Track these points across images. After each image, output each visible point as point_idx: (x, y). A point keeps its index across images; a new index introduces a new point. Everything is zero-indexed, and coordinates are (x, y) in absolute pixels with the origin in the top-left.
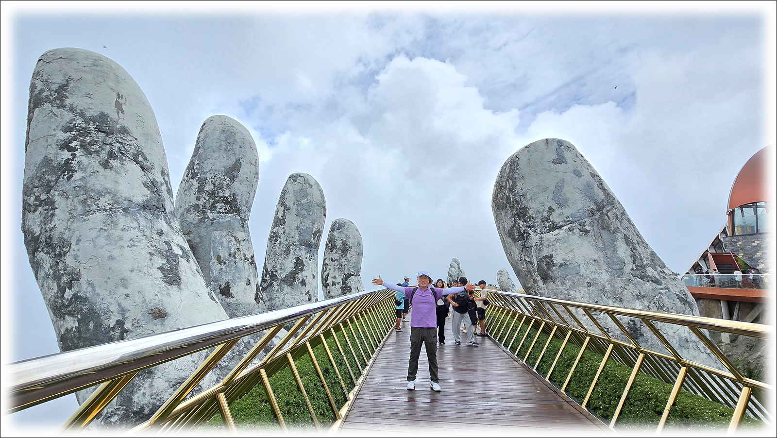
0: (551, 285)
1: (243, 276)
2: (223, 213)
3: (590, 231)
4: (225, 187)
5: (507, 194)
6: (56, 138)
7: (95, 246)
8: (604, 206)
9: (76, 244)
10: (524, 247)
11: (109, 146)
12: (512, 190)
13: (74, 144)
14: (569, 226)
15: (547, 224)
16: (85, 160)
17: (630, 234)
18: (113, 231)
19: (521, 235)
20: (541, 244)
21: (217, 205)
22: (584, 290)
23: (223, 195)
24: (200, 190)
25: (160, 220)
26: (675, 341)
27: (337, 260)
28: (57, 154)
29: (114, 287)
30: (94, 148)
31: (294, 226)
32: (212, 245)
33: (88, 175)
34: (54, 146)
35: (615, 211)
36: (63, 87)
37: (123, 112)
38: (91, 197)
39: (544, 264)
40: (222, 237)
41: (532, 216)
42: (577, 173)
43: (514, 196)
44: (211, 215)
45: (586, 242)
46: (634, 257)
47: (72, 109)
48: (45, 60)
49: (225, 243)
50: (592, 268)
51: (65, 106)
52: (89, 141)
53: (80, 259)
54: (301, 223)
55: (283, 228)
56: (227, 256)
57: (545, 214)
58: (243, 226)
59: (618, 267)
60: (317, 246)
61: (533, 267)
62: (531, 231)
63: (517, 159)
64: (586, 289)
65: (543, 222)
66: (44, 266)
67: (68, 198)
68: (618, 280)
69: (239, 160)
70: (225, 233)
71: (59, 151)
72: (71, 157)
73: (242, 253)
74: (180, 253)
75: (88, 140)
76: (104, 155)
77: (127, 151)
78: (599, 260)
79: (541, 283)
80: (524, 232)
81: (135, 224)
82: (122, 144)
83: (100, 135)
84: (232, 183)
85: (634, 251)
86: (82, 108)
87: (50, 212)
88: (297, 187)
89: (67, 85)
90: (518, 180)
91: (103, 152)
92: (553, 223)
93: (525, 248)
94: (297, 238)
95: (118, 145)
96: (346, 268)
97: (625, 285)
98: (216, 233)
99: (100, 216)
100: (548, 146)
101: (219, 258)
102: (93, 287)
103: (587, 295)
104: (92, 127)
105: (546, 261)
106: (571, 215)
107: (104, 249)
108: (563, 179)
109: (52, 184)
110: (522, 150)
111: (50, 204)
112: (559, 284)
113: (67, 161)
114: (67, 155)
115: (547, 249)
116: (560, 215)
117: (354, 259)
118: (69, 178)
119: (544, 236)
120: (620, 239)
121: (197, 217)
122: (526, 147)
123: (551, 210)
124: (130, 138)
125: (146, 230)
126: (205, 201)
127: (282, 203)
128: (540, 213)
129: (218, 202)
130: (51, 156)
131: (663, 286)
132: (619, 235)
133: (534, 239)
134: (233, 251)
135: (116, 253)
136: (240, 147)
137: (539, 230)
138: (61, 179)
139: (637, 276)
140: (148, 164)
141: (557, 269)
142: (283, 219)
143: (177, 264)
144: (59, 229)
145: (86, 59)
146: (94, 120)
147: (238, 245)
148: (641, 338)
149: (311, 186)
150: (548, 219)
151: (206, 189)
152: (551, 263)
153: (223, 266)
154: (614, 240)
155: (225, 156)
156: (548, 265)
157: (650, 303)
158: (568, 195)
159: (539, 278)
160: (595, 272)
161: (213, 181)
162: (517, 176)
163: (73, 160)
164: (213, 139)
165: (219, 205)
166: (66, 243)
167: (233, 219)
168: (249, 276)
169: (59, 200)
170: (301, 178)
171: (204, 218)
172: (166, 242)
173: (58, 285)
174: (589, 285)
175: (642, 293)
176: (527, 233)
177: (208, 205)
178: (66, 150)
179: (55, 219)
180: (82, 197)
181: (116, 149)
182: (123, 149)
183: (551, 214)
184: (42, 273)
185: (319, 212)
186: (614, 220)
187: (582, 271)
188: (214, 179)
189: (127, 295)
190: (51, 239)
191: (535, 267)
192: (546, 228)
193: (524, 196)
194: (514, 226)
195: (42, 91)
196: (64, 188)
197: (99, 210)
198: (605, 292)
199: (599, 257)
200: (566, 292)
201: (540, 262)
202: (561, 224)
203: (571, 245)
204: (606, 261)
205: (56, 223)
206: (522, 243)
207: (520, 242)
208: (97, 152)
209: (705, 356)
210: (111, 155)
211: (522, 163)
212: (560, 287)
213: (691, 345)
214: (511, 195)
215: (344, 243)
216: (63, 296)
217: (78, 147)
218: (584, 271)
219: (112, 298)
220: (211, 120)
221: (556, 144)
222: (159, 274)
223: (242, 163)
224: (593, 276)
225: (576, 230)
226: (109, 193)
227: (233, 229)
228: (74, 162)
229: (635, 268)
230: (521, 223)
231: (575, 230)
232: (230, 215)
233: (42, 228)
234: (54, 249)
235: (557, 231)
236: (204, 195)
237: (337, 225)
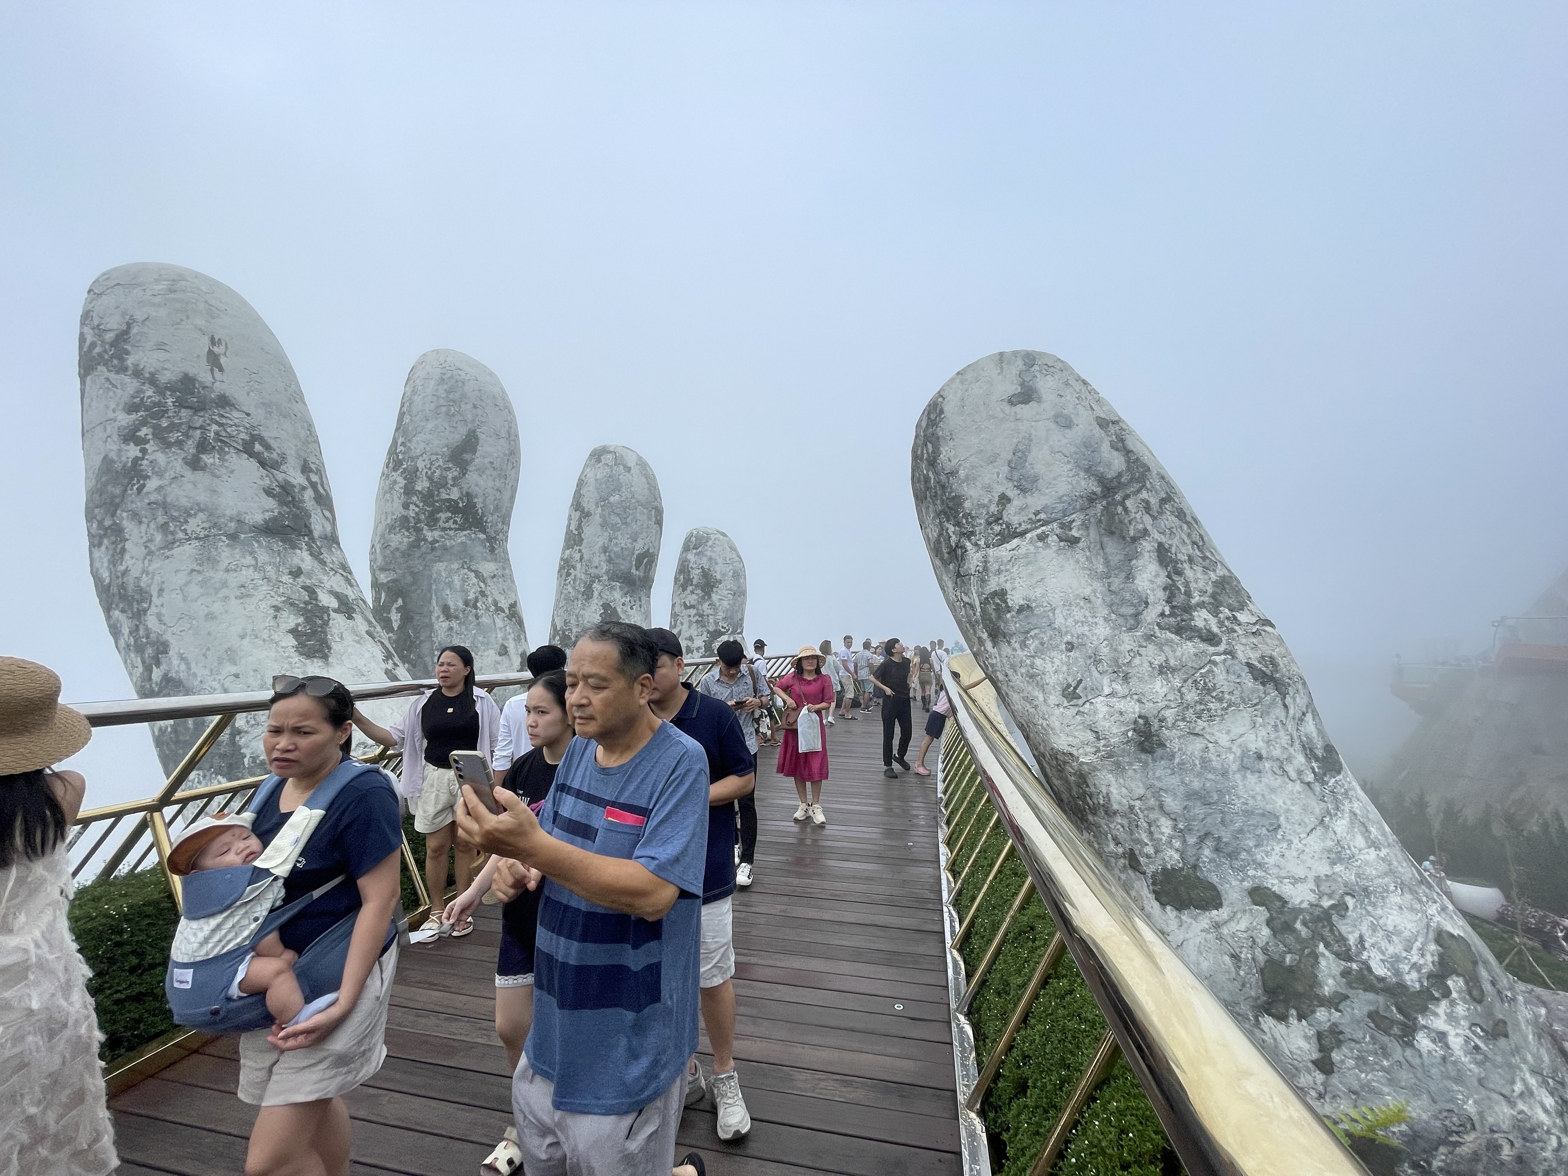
0: (1006, 650)
1: (493, 640)
2: (451, 529)
3: (1080, 539)
4: (450, 482)
5: (925, 472)
6: (117, 424)
7: (185, 598)
8: (1121, 486)
9: (159, 596)
10: (959, 575)
11: (198, 432)
12: (932, 463)
13: (144, 431)
14: (1039, 531)
15: (997, 528)
16: (161, 458)
17: (1175, 541)
18: (211, 573)
19: (952, 551)
20: (986, 569)
21: (438, 516)
22: (1059, 658)
23: (447, 497)
24: (409, 491)
25: (298, 551)
26: (1231, 757)
27: (692, 607)
28: (120, 450)
29: (216, 664)
30: (174, 436)
31: (597, 547)
32: (434, 587)
33: (166, 482)
34: (115, 437)
35: (1144, 495)
36: (123, 336)
37: (221, 369)
38: (174, 519)
39: (991, 608)
40: (450, 572)
41: (970, 514)
42: (1064, 422)
43: (937, 474)
44: (429, 535)
45: (1071, 561)
46: (1171, 591)
47: (137, 373)
48: (96, 291)
49: (457, 582)
50: (1078, 614)
51: (125, 369)
52: (166, 425)
53: (165, 619)
54: (611, 540)
55: (580, 551)
56: (461, 605)
57: (993, 508)
58: (492, 550)
59: (1130, 611)
60: (646, 583)
61: (975, 614)
62: (968, 545)
63: (940, 399)
64: (1064, 657)
65: (989, 524)
66: (123, 631)
67: (140, 522)
68: (1126, 637)
69: (474, 431)
70: (455, 566)
71: (123, 446)
72: (140, 455)
73: (490, 599)
74: (334, 603)
75: (165, 423)
76: (191, 446)
77: (230, 436)
78: (1093, 599)
79: (989, 645)
80: (957, 546)
81: (249, 560)
82: (221, 425)
83: (184, 413)
84: (464, 475)
85: (1175, 578)
86: (152, 370)
87: (120, 546)
88: (601, 472)
89: (126, 332)
90: (942, 442)
91: (190, 442)
92: (1008, 527)
93: (960, 577)
94: (604, 567)
95: (215, 427)
96: (711, 621)
97: (1141, 646)
98: (441, 566)
99: (189, 549)
100: (1001, 368)
101: (446, 609)
102: (188, 664)
103: (1065, 668)
104: (170, 401)
105: (994, 603)
106: (1044, 509)
107: (199, 603)
108: (1030, 435)
109: (117, 500)
110: (952, 380)
111: (117, 532)
112: (1017, 646)
113: (136, 460)
114: (133, 451)
115: (996, 578)
116: (1022, 509)
117: (725, 603)
118: (140, 490)
119: (991, 552)
120: (1147, 555)
121: (405, 540)
122: (958, 373)
123: (1004, 500)
124: (236, 414)
125: (269, 568)
126: (417, 509)
127: (577, 505)
128: (984, 506)
129: (440, 510)
130: (113, 455)
131: (1222, 647)
132: (1147, 546)
133: (974, 559)
134: (471, 596)
135: (217, 607)
136: (475, 407)
137: (983, 540)
138: (129, 492)
139: (1168, 629)
140: (274, 456)
141: (1012, 617)
142: (580, 534)
143: (326, 623)
144: (134, 573)
145: (157, 281)
146: (171, 387)
147: (482, 585)
148: (1159, 752)
149: (628, 469)
150: (998, 519)
151: (419, 487)
152: (1004, 605)
153: (454, 624)
154: (1134, 555)
155: (446, 425)
156: (998, 609)
157: (1185, 681)
158: (1039, 468)
159: (985, 636)
160: (1082, 622)
161: (429, 472)
162: (940, 434)
163: (143, 459)
164: (427, 396)
165: (443, 516)
166: (144, 595)
167: (471, 539)
168: (505, 638)
169: (128, 525)
170: (610, 456)
171: (418, 540)
172: (305, 588)
173: (143, 662)
174: (1070, 646)
175: (1172, 662)
176: (961, 547)
177: (422, 517)
178: (132, 444)
179: (127, 557)
180: (161, 519)
181: (212, 435)
182: (223, 433)
183: (1004, 509)
184: (122, 643)
185: (645, 517)
186: (1138, 516)
187: (1059, 621)
188: (430, 469)
189: (237, 676)
190: (124, 588)
191: (978, 614)
192: (997, 535)
193: (953, 473)
194: (940, 535)
195: (93, 345)
196: (134, 506)
197: (189, 539)
198: (1097, 662)
199: (1094, 591)
200: (1028, 662)
201: (984, 603)
202: (1024, 527)
203: (1040, 569)
204: (1108, 599)
205: (130, 562)
206: (954, 567)
207: (951, 567)
208: (180, 444)
209: (1298, 787)
210: (203, 446)
211: (949, 408)
212: (1019, 652)
213: (1267, 765)
214: (930, 474)
215: (706, 574)
216: (150, 679)
217: (150, 437)
218: (1063, 621)
219: (214, 680)
220: (422, 362)
221: (1020, 362)
222: (291, 641)
223: (481, 437)
224: (1079, 630)
225: (1053, 539)
226: (202, 510)
227: (472, 558)
228: (145, 462)
229: (1167, 613)
230: (951, 529)
231: (1050, 538)
232: (465, 533)
233: (111, 573)
234: (131, 605)
235: (1015, 542)
236: (415, 499)
237: (694, 539)
